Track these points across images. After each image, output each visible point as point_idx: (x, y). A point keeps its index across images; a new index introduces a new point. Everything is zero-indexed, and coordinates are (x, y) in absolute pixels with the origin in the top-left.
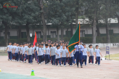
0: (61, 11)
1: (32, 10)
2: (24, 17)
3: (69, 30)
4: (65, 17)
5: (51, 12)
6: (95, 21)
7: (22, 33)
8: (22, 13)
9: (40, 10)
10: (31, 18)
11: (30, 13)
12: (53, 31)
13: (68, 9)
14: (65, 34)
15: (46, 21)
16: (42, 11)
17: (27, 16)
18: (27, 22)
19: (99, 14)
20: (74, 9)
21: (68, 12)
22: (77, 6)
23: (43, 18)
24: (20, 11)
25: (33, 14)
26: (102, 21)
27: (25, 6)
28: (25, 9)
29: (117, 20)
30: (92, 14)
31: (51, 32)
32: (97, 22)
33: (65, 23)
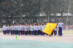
0: (30, 9)
1: (14, 8)
2: (10, 12)
3: (35, 20)
4: (32, 12)
5: (25, 9)
6: (49, 14)
7: (9, 21)
8: (9, 10)
9: (19, 8)
10: (14, 12)
11: (13, 10)
12: (26, 20)
13: (34, 7)
14: (32, 22)
15: (22, 14)
16: (20, 9)
17: (11, 11)
18: (12, 14)
19: (51, 10)
20: (37, 7)
21: (34, 9)
22: (39, 6)
23: (20, 13)
24: (8, 8)
25: (15, 10)
26: (53, 15)
27: (10, 6)
28: (11, 7)
29: (60, 14)
30: (47, 11)
31: (25, 21)
32: (50, 15)
33: (33, 15)
